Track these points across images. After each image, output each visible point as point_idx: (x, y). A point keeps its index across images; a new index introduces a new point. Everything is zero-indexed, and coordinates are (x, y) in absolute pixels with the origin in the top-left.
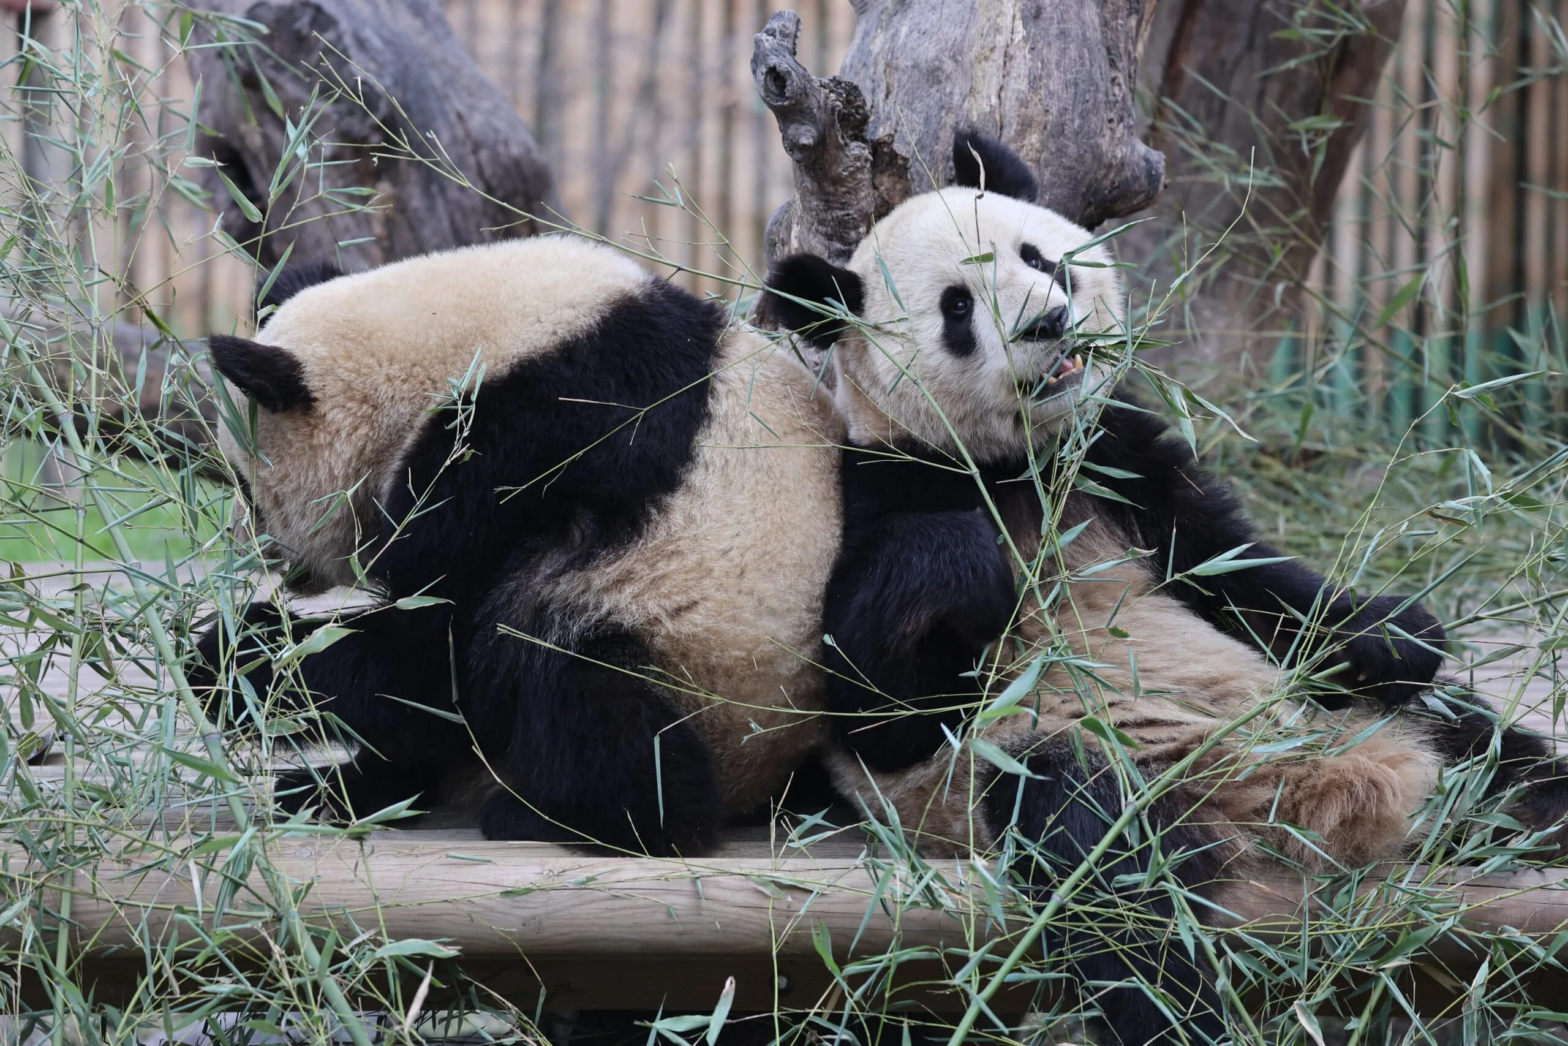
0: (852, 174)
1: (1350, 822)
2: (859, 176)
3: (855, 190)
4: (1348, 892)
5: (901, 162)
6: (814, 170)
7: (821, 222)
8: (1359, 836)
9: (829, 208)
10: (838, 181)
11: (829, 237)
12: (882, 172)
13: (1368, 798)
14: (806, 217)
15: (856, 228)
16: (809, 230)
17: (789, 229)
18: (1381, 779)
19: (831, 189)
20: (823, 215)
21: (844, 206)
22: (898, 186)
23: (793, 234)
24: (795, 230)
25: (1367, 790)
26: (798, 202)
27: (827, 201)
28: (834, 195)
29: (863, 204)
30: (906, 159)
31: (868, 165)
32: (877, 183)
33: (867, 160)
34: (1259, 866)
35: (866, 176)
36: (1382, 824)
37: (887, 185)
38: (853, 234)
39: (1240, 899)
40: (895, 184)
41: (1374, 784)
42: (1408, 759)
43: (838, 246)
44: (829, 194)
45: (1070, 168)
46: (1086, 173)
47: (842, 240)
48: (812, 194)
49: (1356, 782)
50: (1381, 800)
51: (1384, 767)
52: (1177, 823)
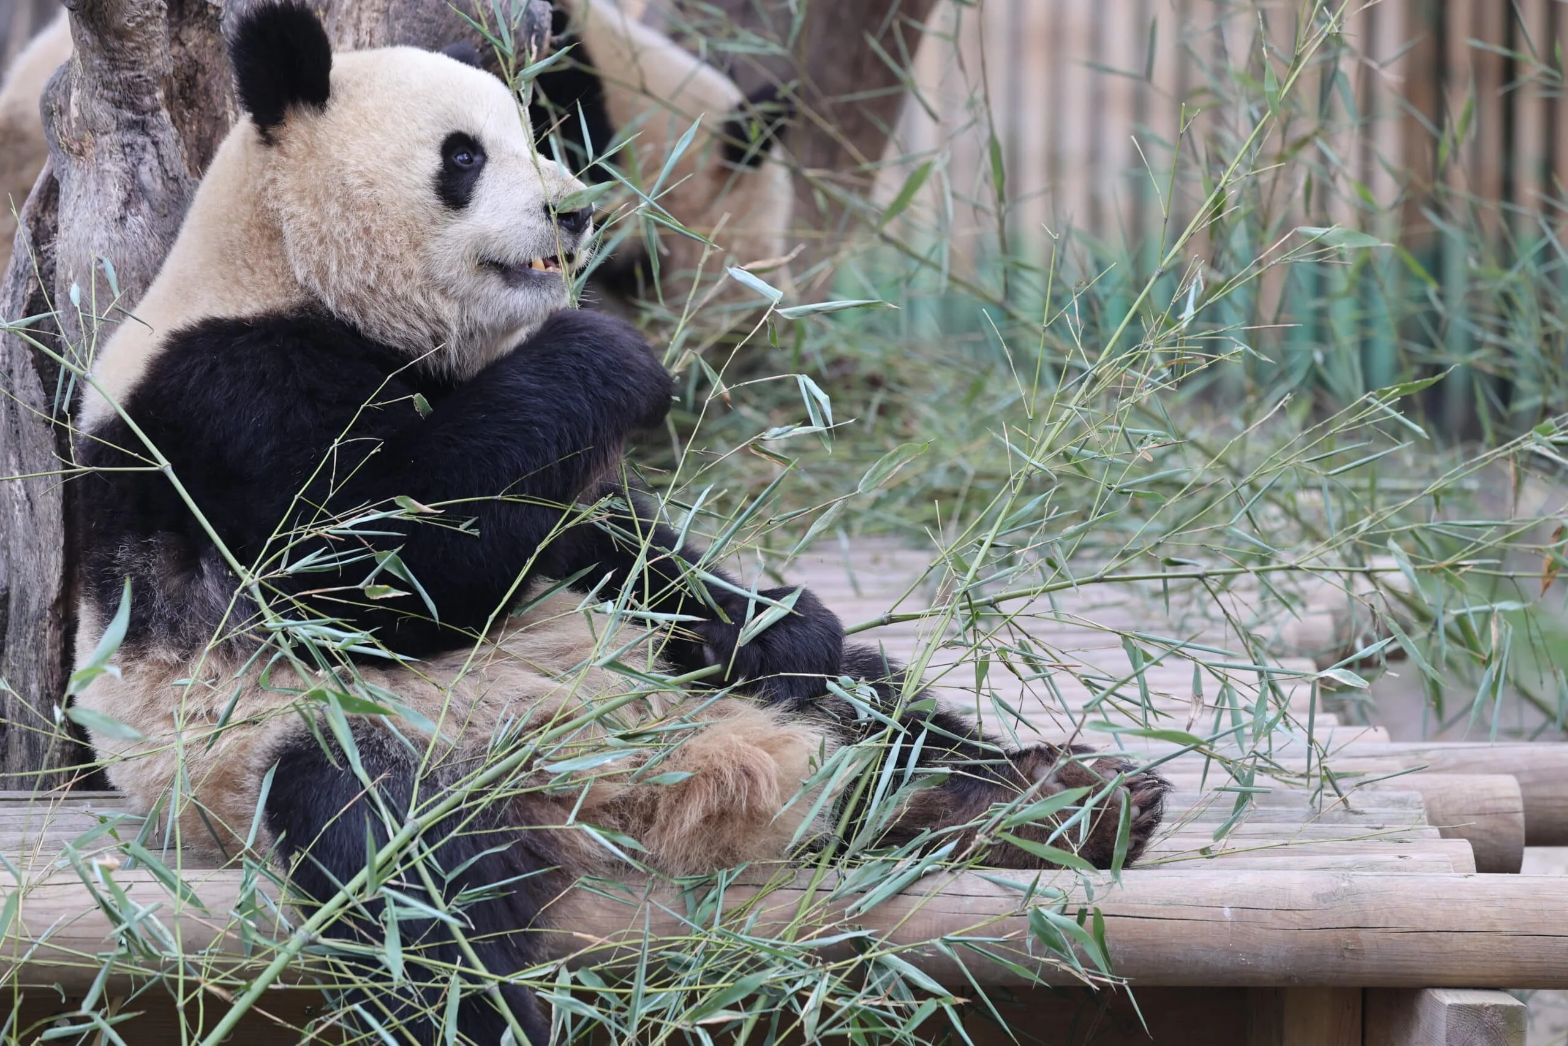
0: (140, 25)
1: (717, 819)
2: (151, 28)
3: (148, 46)
4: (714, 900)
5: (212, 12)
6: (92, 21)
7: (106, 85)
8: (728, 835)
9: (115, 68)
10: (122, 34)
11: (118, 105)
12: (190, 25)
13: (738, 789)
14: (88, 79)
15: (150, 93)
16: (92, 96)
17: (67, 93)
18: (754, 767)
19: (116, 44)
20: (107, 77)
21: (133, 65)
22: (210, 42)
23: (72, 100)
24: (75, 95)
25: (738, 779)
26: (78, 61)
27: (112, 59)
28: (120, 52)
29: (159, 63)
30: (218, 9)
31: (164, 15)
32: (183, 37)
33: (160, 9)
34: (608, 871)
35: (160, 28)
36: (755, 818)
37: (196, 40)
38: (147, 101)
39: (581, 912)
40: (206, 38)
41: (748, 773)
42: (789, 741)
43: (129, 114)
44: (114, 50)
45: (428, 21)
46: (450, 27)
47: (133, 107)
48: (93, 50)
49: (725, 770)
50: (753, 791)
51: (759, 751)
52: (454, 833)
